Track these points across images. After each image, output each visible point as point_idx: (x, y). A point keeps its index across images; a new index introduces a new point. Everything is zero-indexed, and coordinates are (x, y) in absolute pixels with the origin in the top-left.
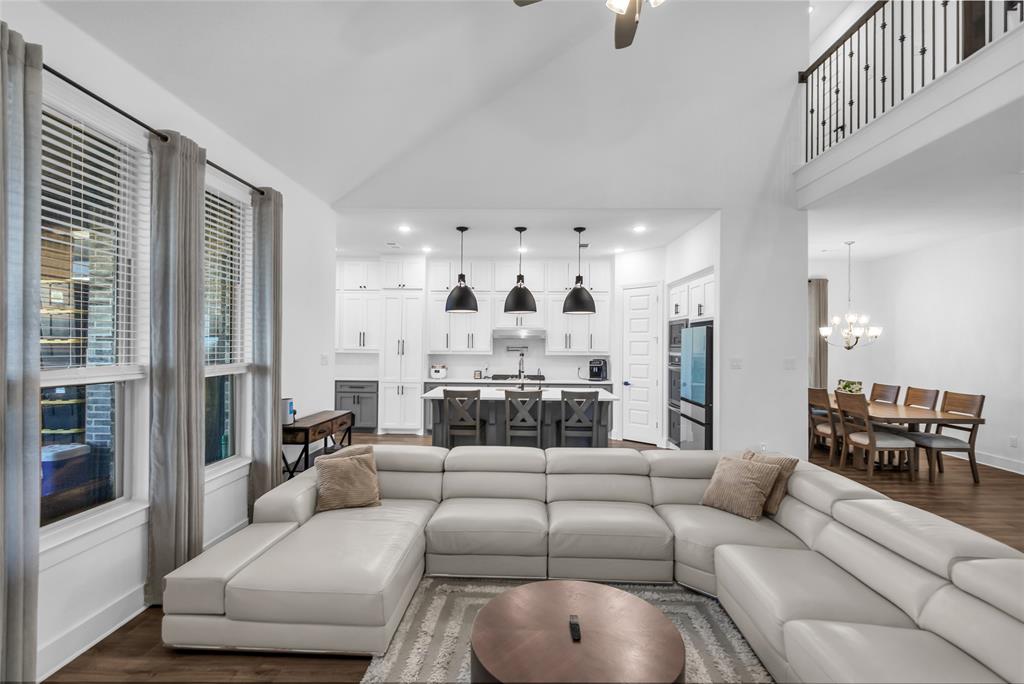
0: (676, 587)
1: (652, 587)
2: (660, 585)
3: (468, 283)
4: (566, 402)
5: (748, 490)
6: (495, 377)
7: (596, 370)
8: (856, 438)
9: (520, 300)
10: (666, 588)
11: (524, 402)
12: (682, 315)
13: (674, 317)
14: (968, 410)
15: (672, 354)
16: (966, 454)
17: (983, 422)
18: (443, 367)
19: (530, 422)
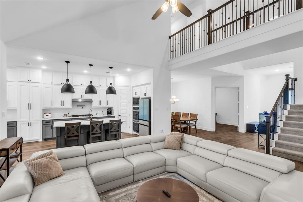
0: (166, 173)
1: (160, 175)
2: (162, 173)
3: (70, 83)
4: (111, 123)
5: (176, 143)
6: (73, 116)
7: (109, 112)
8: (177, 125)
9: (91, 90)
10: (163, 174)
11: (97, 125)
12: (138, 95)
13: (134, 96)
14: (194, 117)
15: (134, 106)
16: (195, 126)
17: (198, 119)
18: (50, 114)
19: (99, 131)
